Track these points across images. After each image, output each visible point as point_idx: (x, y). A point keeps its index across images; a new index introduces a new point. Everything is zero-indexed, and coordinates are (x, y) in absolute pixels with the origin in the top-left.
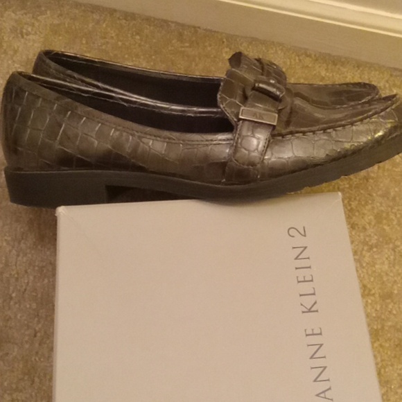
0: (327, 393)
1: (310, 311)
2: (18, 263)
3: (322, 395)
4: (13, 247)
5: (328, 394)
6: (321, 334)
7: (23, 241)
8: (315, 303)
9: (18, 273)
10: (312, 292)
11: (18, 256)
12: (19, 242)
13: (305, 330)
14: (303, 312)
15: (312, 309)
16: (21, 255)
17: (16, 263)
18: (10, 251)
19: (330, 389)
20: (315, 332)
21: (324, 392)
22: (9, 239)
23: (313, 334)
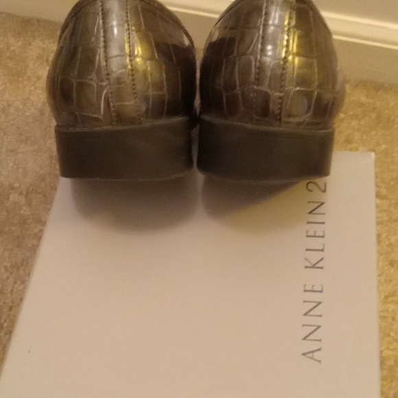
0: (315, 353)
1: (314, 266)
2: (15, 290)
3: (310, 355)
4: (11, 274)
5: (316, 355)
6: (321, 291)
7: (22, 268)
8: (322, 260)
9: (13, 302)
10: (321, 248)
11: (15, 282)
12: (18, 268)
13: (305, 285)
14: (306, 267)
15: (318, 265)
16: (19, 282)
17: (12, 290)
18: (8, 278)
19: (319, 350)
20: (315, 289)
21: (313, 352)
22: (9, 265)
23: (312, 291)
